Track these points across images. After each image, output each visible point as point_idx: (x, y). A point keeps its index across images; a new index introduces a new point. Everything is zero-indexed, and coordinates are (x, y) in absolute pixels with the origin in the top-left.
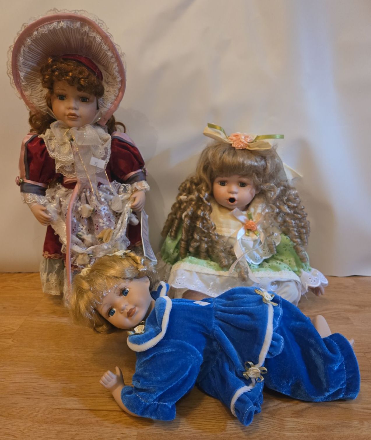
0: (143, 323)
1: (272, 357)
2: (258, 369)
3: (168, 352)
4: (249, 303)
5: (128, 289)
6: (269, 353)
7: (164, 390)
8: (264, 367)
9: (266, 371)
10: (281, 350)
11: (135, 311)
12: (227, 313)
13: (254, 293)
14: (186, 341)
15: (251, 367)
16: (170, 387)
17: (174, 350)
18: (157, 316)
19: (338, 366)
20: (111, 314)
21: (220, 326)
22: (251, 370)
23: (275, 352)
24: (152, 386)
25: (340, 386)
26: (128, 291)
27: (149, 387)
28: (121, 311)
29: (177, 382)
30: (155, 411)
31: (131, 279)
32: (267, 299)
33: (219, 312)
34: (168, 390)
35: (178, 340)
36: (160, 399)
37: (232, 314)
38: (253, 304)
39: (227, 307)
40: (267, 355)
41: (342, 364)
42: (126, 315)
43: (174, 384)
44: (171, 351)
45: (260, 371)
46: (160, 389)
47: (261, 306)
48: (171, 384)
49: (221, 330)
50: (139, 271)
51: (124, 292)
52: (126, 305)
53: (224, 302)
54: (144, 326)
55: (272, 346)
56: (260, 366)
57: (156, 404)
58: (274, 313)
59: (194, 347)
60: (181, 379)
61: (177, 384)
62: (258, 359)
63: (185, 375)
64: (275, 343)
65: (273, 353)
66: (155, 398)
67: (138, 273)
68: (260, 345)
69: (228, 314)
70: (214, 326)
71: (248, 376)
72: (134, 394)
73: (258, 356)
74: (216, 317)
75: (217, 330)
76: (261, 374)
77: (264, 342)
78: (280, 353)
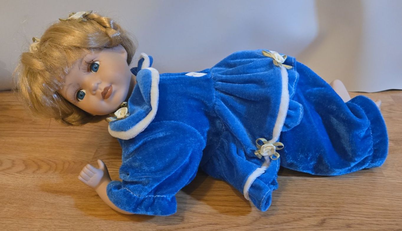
0: (124, 104)
1: (289, 130)
2: (273, 145)
3: (161, 137)
4: (256, 68)
5: (98, 62)
6: (285, 125)
7: (160, 180)
8: (280, 142)
9: (282, 146)
10: (300, 121)
11: (111, 91)
12: (230, 82)
13: (262, 55)
14: (183, 122)
15: (264, 144)
16: (167, 177)
17: (168, 134)
18: (142, 92)
19: (365, 131)
20: (80, 97)
21: (223, 100)
22: (264, 147)
23: (292, 123)
24: (145, 178)
25: (367, 153)
26: (98, 65)
27: (141, 178)
28: (93, 91)
29: (175, 170)
30: (151, 206)
31: (100, 49)
32: (279, 61)
33: (219, 83)
34: (166, 180)
35: (173, 121)
36: (156, 191)
37: (236, 83)
38: (262, 69)
39: (228, 76)
40: (283, 128)
41: (368, 129)
42: (101, 96)
43: (172, 173)
44: (165, 134)
45: (275, 148)
46: (155, 180)
47: (272, 70)
48: (169, 174)
49: (224, 105)
50: (110, 38)
51: (92, 67)
52: (98, 84)
53: (224, 70)
54: (126, 108)
55: (288, 116)
56: (275, 142)
57: (152, 198)
58: (289, 77)
59: (193, 128)
60: (180, 166)
61: (176, 173)
62: (272, 133)
63: (185, 161)
64: (292, 112)
65: (289, 125)
66: (150, 190)
67: (109, 40)
68: (274, 116)
69: (231, 84)
70: (215, 100)
71: (261, 155)
72: (123, 189)
73: (272, 130)
74: (216, 89)
75: (218, 105)
76: (277, 151)
77: (279, 113)
78: (298, 123)
